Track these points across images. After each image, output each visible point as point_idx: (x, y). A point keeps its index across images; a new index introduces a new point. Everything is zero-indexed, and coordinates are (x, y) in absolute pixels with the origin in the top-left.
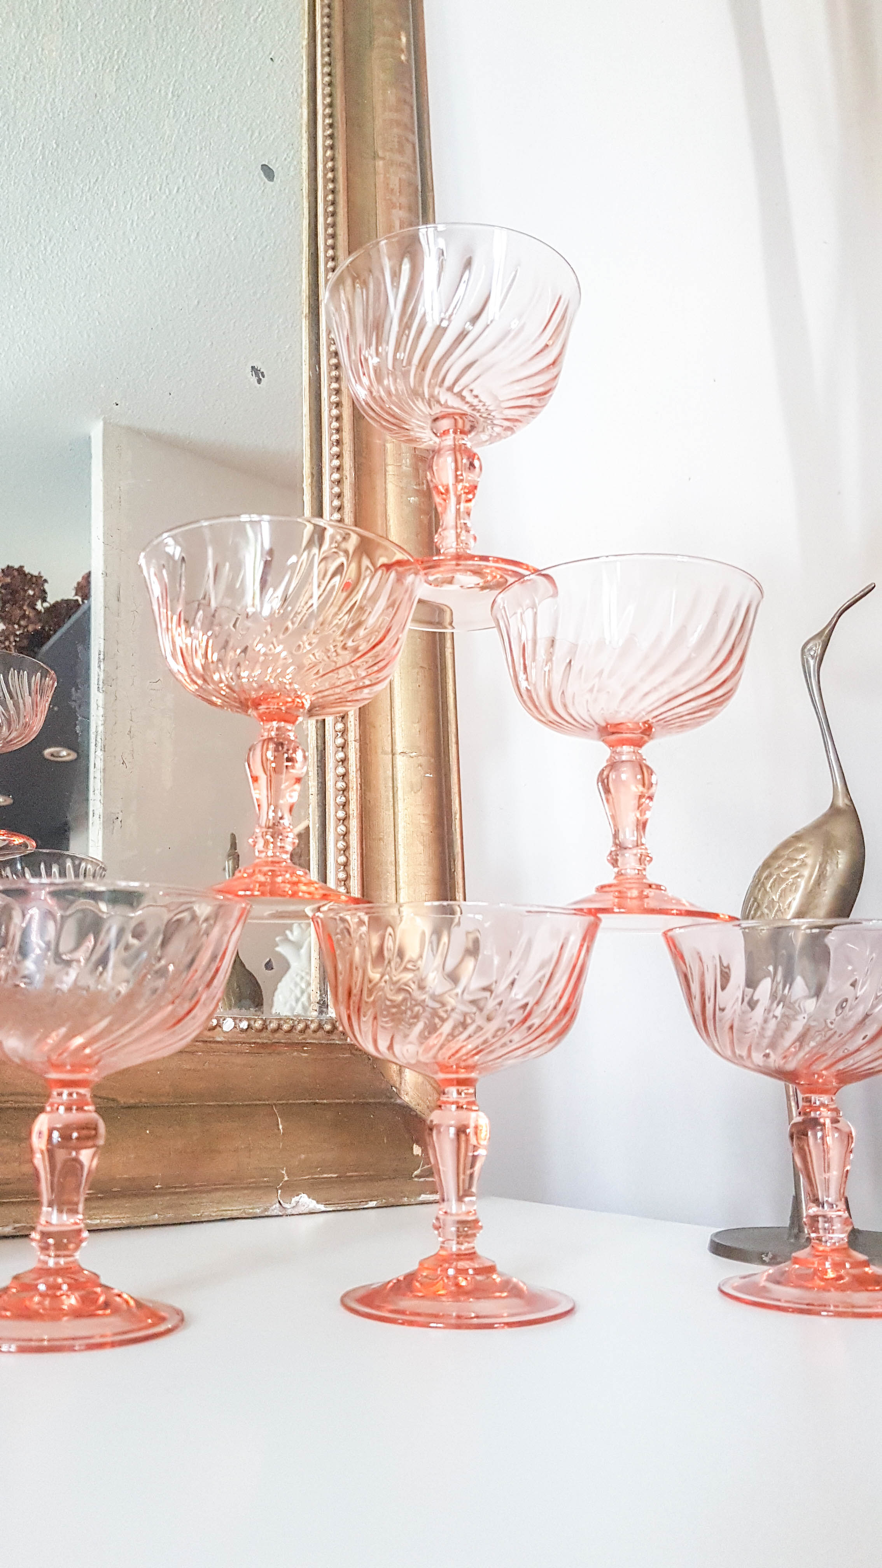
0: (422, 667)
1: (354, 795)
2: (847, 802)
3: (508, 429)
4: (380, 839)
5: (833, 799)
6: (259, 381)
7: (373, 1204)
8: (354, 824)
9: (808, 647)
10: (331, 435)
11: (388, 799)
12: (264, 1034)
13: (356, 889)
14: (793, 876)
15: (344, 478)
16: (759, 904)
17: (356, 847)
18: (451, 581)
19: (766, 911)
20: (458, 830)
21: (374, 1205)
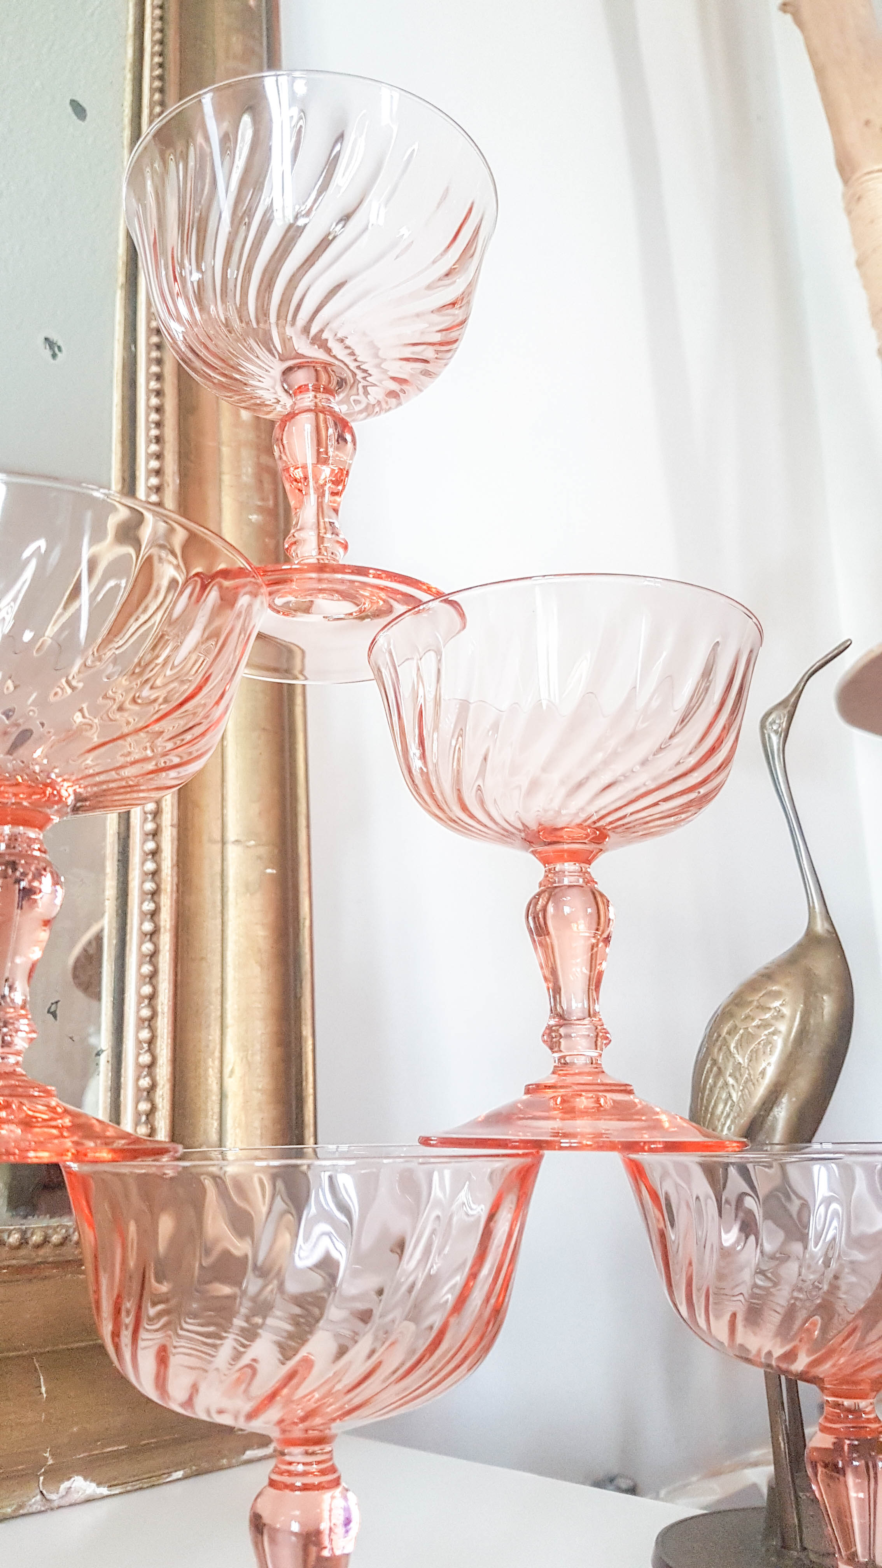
0: (264, 729)
1: (167, 902)
2: (827, 926)
3: (392, 394)
4: (202, 959)
5: (809, 922)
6: (54, 356)
7: (179, 1474)
8: (166, 940)
9: (770, 719)
10: (148, 430)
11: (214, 903)
12: (23, 1252)
13: (166, 1031)
14: (766, 1032)
15: (166, 485)
16: (719, 1069)
17: (167, 972)
18: (307, 609)
19: (731, 1081)
20: (307, 942)
21: (180, 1476)
